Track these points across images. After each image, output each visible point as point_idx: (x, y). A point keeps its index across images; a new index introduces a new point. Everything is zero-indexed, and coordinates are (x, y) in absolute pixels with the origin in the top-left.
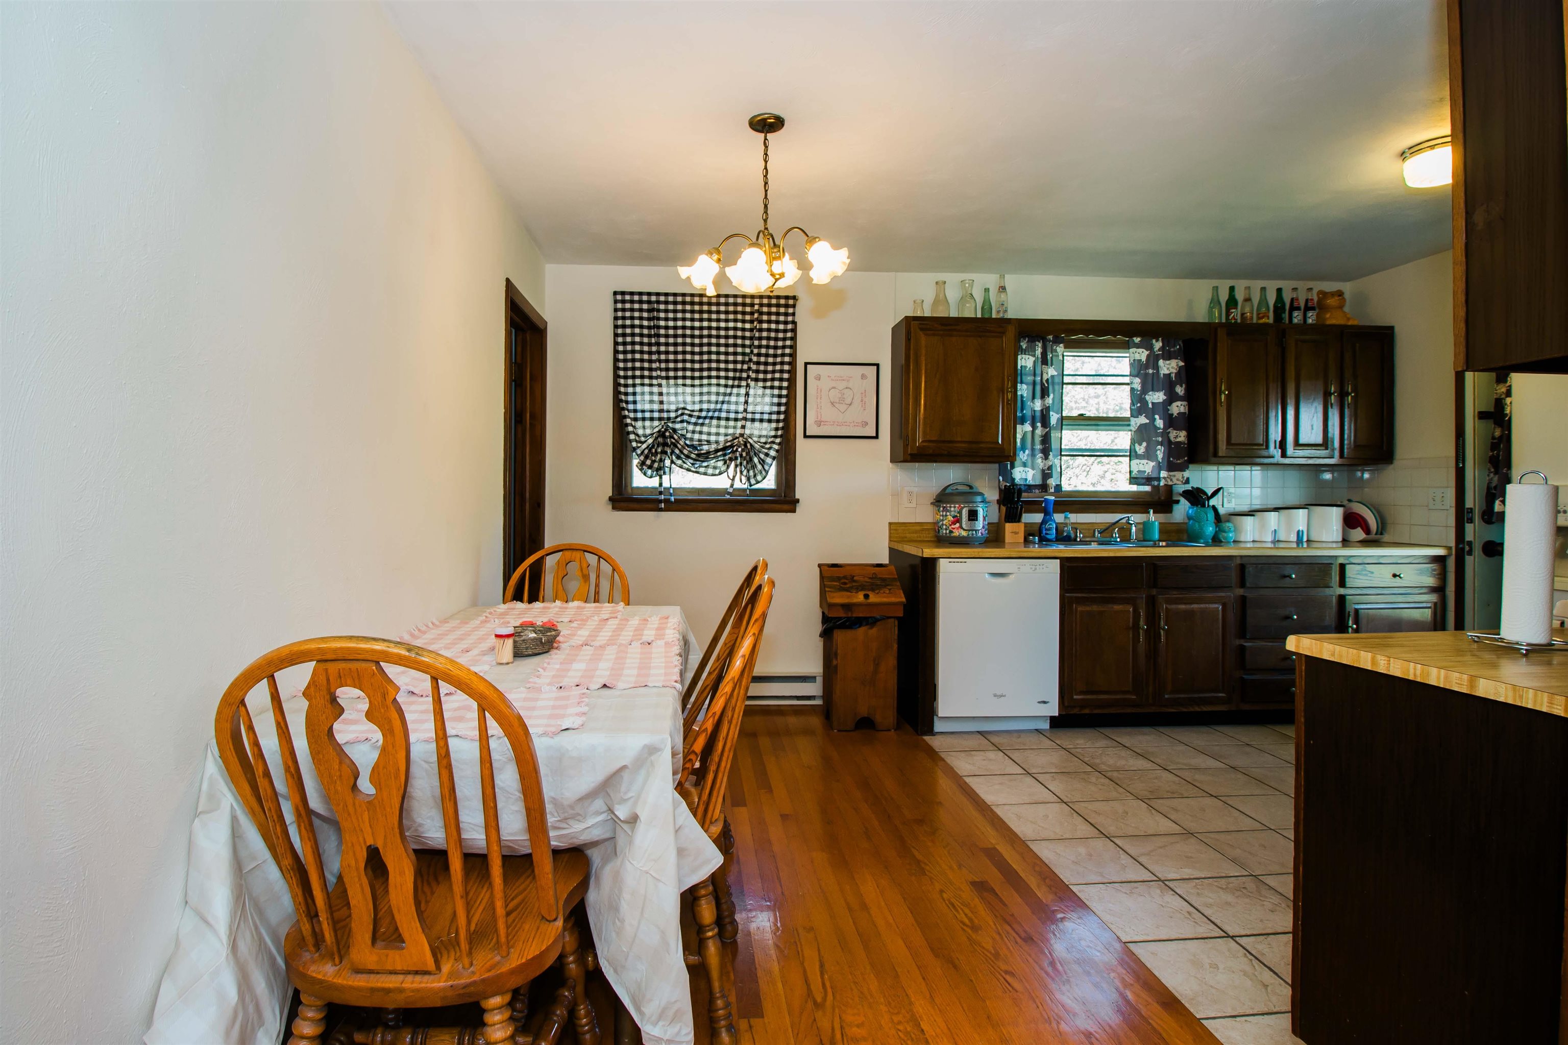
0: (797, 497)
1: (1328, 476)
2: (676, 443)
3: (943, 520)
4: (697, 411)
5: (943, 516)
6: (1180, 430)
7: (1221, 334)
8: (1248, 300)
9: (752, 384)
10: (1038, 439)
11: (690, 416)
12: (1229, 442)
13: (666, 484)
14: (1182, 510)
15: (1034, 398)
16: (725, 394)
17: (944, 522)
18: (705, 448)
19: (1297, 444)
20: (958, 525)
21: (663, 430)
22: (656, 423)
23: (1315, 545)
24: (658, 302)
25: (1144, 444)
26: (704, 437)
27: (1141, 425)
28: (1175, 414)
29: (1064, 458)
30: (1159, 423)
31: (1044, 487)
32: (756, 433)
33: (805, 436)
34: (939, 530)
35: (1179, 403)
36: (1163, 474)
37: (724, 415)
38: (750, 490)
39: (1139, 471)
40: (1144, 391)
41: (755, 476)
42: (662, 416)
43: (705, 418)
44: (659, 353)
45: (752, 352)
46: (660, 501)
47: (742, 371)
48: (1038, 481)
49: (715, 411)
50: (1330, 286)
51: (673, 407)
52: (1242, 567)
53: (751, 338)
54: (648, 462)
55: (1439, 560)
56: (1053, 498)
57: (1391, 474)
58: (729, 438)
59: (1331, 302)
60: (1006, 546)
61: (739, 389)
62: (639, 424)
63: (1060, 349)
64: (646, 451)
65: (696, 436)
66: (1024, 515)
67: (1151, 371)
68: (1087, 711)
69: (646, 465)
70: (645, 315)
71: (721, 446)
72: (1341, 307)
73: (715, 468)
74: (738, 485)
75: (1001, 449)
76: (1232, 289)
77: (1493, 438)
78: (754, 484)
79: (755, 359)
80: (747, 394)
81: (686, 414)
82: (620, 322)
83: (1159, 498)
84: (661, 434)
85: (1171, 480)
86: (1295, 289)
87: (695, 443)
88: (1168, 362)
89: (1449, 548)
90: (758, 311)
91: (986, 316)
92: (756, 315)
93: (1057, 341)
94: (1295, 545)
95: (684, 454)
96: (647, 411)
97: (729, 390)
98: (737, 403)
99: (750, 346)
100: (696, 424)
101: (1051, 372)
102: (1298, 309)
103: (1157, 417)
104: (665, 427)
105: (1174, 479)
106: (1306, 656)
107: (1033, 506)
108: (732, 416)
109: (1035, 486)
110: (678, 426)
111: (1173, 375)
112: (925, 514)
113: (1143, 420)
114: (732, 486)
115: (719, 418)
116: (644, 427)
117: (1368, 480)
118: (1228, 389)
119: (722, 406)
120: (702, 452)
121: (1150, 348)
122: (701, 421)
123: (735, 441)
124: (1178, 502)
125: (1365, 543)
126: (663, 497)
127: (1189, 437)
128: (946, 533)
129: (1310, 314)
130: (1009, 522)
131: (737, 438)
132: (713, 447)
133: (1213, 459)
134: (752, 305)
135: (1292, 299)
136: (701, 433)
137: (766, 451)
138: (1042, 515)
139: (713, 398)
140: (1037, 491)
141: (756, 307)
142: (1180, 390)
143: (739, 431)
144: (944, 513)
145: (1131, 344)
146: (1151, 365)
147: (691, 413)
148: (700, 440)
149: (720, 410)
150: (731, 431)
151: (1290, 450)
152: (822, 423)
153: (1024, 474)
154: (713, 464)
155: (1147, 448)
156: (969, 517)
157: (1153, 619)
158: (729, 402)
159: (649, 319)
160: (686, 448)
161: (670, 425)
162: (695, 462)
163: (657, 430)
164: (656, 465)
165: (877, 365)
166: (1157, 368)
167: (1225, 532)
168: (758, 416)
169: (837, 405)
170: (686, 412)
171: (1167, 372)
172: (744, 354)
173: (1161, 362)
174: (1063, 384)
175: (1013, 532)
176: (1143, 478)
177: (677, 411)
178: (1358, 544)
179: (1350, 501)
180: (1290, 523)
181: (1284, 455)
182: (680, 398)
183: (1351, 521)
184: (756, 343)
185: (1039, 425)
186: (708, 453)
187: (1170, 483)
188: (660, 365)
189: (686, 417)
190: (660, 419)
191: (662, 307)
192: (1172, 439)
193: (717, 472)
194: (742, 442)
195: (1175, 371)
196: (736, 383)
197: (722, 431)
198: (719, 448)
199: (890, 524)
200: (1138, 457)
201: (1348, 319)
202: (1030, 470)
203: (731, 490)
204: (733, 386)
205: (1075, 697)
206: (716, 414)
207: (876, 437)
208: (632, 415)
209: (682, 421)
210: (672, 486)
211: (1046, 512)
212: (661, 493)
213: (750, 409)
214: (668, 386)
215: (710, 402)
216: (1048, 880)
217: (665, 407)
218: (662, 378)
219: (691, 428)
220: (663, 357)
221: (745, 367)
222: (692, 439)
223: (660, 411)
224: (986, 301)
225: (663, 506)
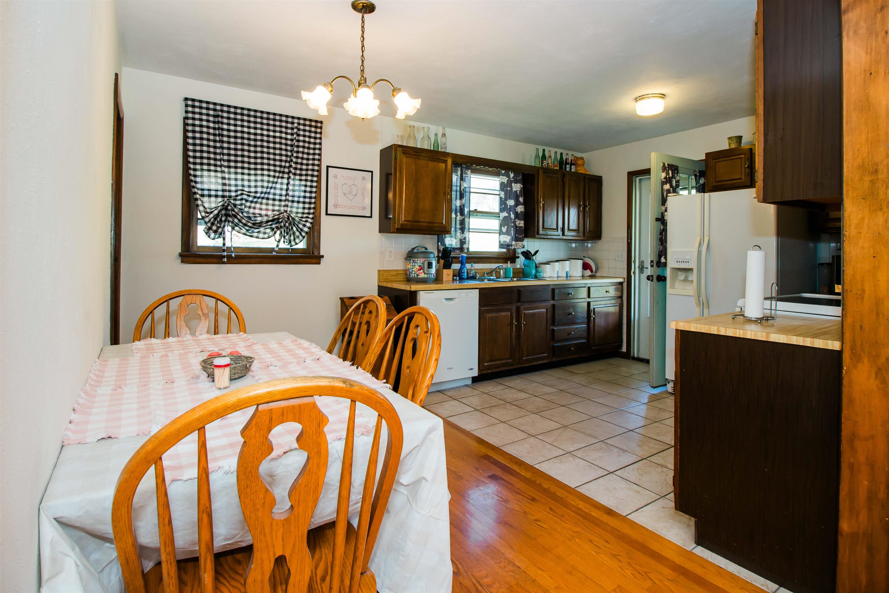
0: (321, 254)
1: (573, 246)
2: (236, 214)
3: (413, 268)
4: (252, 193)
5: (413, 265)
6: (521, 220)
7: (541, 172)
8: (550, 157)
9: (292, 176)
10: (458, 222)
11: (249, 196)
12: (543, 228)
13: (228, 244)
14: (521, 261)
15: (456, 199)
16: (273, 182)
17: (414, 270)
18: (259, 219)
19: (569, 229)
20: (422, 271)
21: (226, 204)
22: (220, 199)
23: (572, 278)
24: (222, 111)
25: (506, 227)
26: (257, 211)
27: (505, 217)
28: (519, 212)
29: (470, 233)
30: (512, 216)
31: (461, 249)
32: (294, 210)
33: (327, 214)
34: (410, 274)
35: (521, 206)
36: (514, 243)
37: (271, 196)
38: (291, 249)
39: (504, 241)
40: (506, 199)
41: (294, 240)
42: (225, 195)
43: (259, 198)
44: (222, 148)
45: (292, 155)
46: (224, 257)
47: (285, 167)
48: (459, 246)
49: (266, 193)
50: (579, 155)
51: (233, 188)
52: (553, 290)
53: (292, 146)
54: (214, 228)
55: (621, 284)
56: (466, 255)
57: (601, 244)
58: (277, 213)
59: (580, 162)
60: (444, 283)
61: (282, 180)
62: (206, 199)
63: (469, 172)
64: (212, 220)
65: (252, 211)
66: (452, 265)
67: (509, 189)
68: (490, 371)
69: (212, 230)
70: (211, 119)
71: (271, 219)
72: (583, 165)
73: (265, 233)
74: (282, 245)
75: (445, 227)
76: (544, 150)
77: (661, 230)
78: (294, 245)
79: (294, 160)
80: (288, 184)
81: (245, 194)
82: (190, 122)
83: (510, 255)
84: (225, 208)
85: (517, 246)
86: (567, 154)
87: (250, 215)
88: (516, 185)
89: (624, 279)
90: (297, 128)
91: (436, 150)
92: (295, 130)
93: (467, 168)
94: (565, 279)
95: (242, 223)
96: (213, 190)
97: (276, 180)
98: (281, 189)
99: (291, 151)
100: (252, 202)
101: (465, 185)
102: (568, 164)
103: (511, 213)
105: (518, 246)
106: (681, 330)
107: (456, 260)
108: (277, 197)
109: (457, 249)
110: (238, 202)
111: (518, 192)
112: (399, 265)
113: (505, 214)
114: (278, 246)
115: (268, 199)
116: (210, 202)
117: (591, 247)
118: (543, 200)
119: (270, 190)
120: (257, 222)
121: (508, 176)
122: (255, 200)
123: (281, 215)
124: (518, 257)
125: (592, 277)
126: (226, 254)
127: (525, 224)
128: (415, 276)
129: (573, 167)
130: (445, 269)
131: (282, 213)
132: (265, 219)
133: (537, 236)
134: (293, 123)
135: (566, 159)
136: (255, 208)
137: (304, 223)
138: (460, 265)
139: (265, 184)
140: (458, 251)
141: (296, 125)
142: (521, 199)
143: (282, 209)
144: (414, 264)
145: (500, 174)
146: (509, 185)
147: (249, 194)
148: (254, 214)
149: (269, 193)
150: (277, 208)
151: (566, 233)
152: (338, 206)
153: (451, 241)
154: (263, 231)
155: (507, 229)
156: (428, 266)
157: (518, 320)
158: (275, 188)
159: (214, 122)
160: (245, 218)
161: (232, 201)
162: (250, 229)
163: (221, 204)
164: (220, 230)
166: (511, 187)
167: (539, 272)
168: (296, 199)
169: (347, 195)
171: (515, 190)
172: (287, 156)
173: (513, 184)
174: (470, 192)
175: (447, 274)
176: (505, 245)
177: (236, 191)
178: (589, 278)
179: (584, 257)
180: (563, 267)
181: (563, 234)
182: (239, 183)
183: (586, 267)
184: (295, 149)
185: (459, 214)
186: (261, 222)
187: (516, 247)
188: (223, 157)
189: (245, 197)
190: (223, 197)
191: (225, 115)
192: (517, 225)
193: (266, 236)
194: (286, 216)
195: (519, 190)
196: (281, 175)
197: (270, 207)
199: (379, 271)
200: (503, 234)
201: (586, 171)
202: (454, 239)
203: (277, 249)
204: (278, 177)
205: (485, 364)
206: (266, 196)
207: (371, 217)
208: (200, 192)
209: (242, 199)
210: (233, 246)
211: (462, 263)
212: (224, 251)
213: (291, 193)
214: (229, 173)
215: (262, 187)
216: (522, 465)
217: (227, 188)
218: (225, 167)
219: (248, 204)
220: (226, 151)
221: (287, 164)
222: (248, 212)
223: (223, 191)
224: (436, 141)
225: (225, 260)
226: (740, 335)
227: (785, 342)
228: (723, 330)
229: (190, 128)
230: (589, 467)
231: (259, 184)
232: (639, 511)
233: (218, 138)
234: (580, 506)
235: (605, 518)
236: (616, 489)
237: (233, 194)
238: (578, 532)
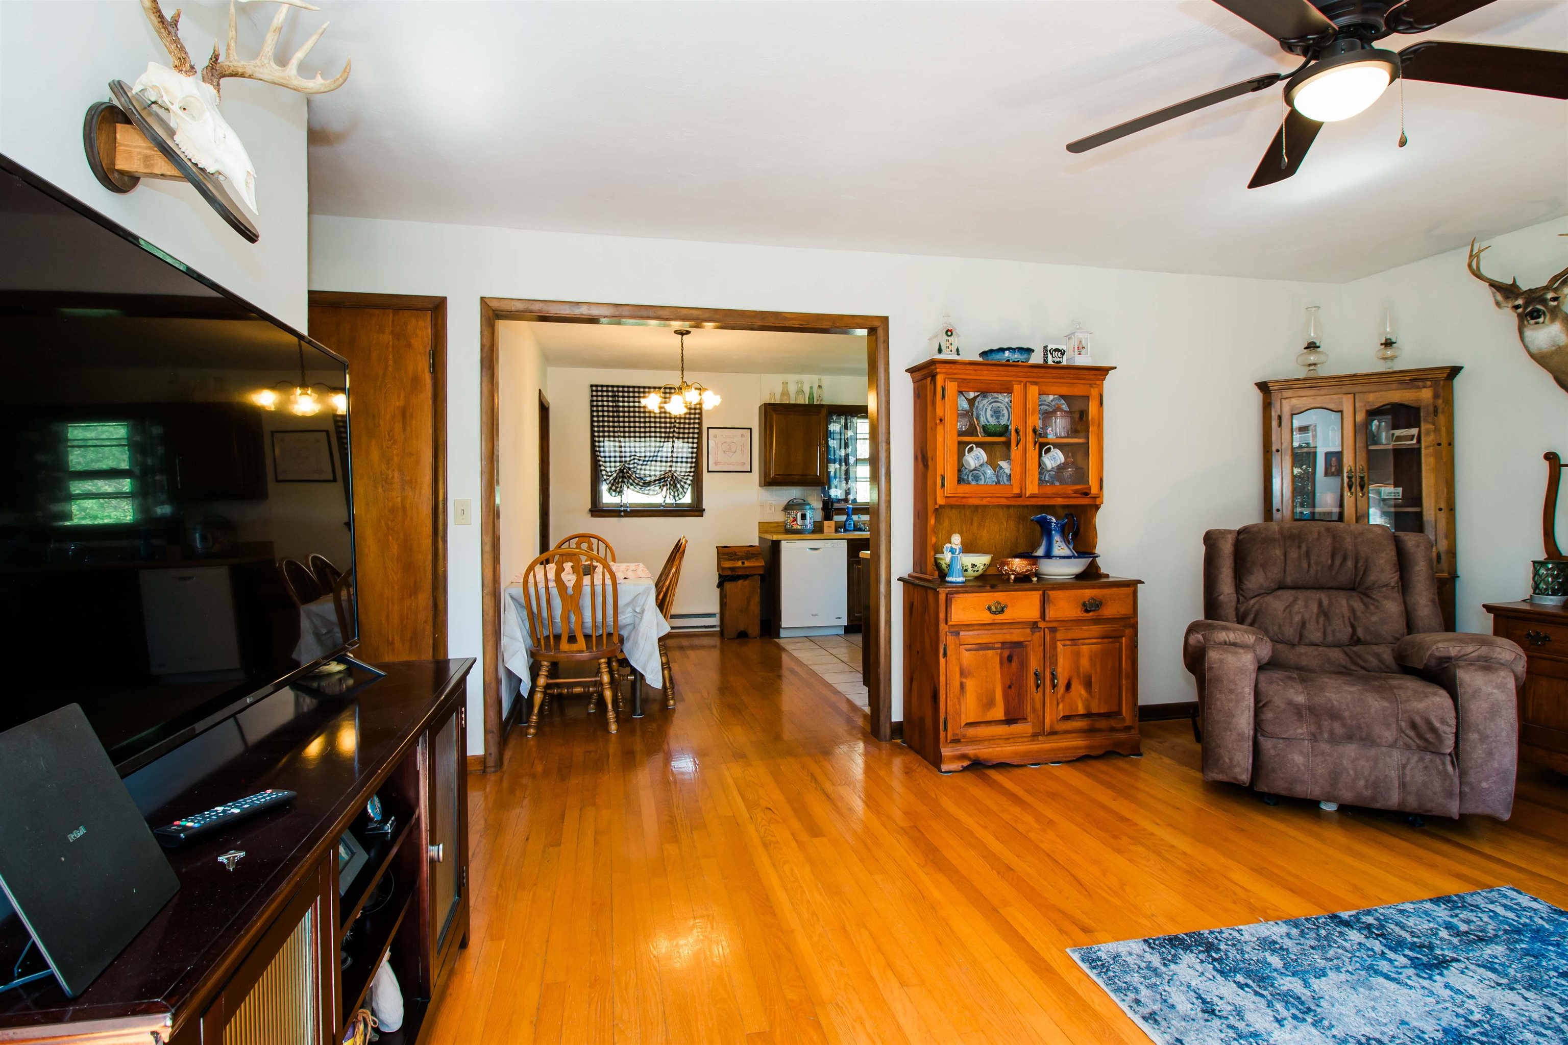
0: (704, 508)
2: (631, 476)
3: (787, 519)
4: (643, 457)
5: (789, 517)
9: (676, 440)
10: (843, 472)
11: (639, 460)
13: (624, 501)
15: (840, 448)
16: (660, 447)
17: (788, 521)
18: (648, 479)
20: (796, 522)
21: (622, 468)
22: (618, 464)
24: (618, 391)
26: (647, 472)
29: (854, 482)
31: (847, 500)
32: (679, 469)
33: (708, 471)
34: (785, 526)
37: (659, 459)
38: (675, 504)
41: (678, 495)
42: (622, 460)
43: (648, 461)
44: (619, 422)
45: (676, 421)
46: (622, 511)
47: (669, 432)
48: (843, 497)
49: (653, 457)
51: (628, 454)
54: (614, 488)
56: (851, 506)
58: (663, 473)
61: (668, 443)
62: (607, 465)
63: (854, 419)
64: (613, 481)
65: (643, 472)
66: (835, 516)
69: (612, 490)
70: (610, 399)
71: (657, 478)
73: (654, 491)
74: (668, 501)
75: (819, 479)
78: (678, 500)
79: (677, 425)
80: (673, 446)
81: (636, 459)
82: (595, 403)
84: (621, 471)
87: (641, 476)
91: (811, 403)
93: (853, 415)
95: (635, 482)
96: (612, 457)
97: (662, 444)
98: (667, 452)
100: (642, 465)
101: (850, 433)
104: (623, 466)
107: (841, 511)
108: (664, 459)
109: (842, 499)
110: (631, 466)
112: (780, 517)
114: (664, 501)
115: (656, 461)
116: (610, 467)
119: (658, 454)
120: (646, 481)
122: (645, 463)
123: (666, 475)
126: (623, 509)
128: (789, 527)
130: (827, 520)
131: (667, 473)
132: (653, 478)
136: (645, 470)
137: (685, 480)
138: (845, 516)
139: (653, 449)
140: (843, 502)
143: (668, 469)
147: (639, 458)
148: (644, 474)
149: (657, 456)
150: (663, 469)
152: (717, 464)
153: (836, 492)
154: (652, 489)
156: (802, 518)
158: (662, 451)
159: (613, 401)
160: (637, 479)
161: (627, 465)
162: (642, 487)
163: (618, 468)
164: (618, 490)
165: (751, 429)
168: (679, 460)
169: (726, 453)
170: (637, 457)
172: (670, 423)
174: (854, 440)
175: (829, 526)
177: (630, 456)
182: (633, 449)
185: (844, 464)
186: (650, 482)
188: (620, 429)
189: (636, 461)
191: (621, 394)
193: (655, 493)
194: (670, 475)
196: (666, 440)
197: (658, 468)
199: (760, 523)
202: (839, 490)
203: (663, 504)
204: (664, 442)
205: (856, 613)
206: (654, 459)
207: (751, 471)
208: (603, 459)
209: (634, 463)
210: (629, 502)
211: (848, 515)
212: (621, 506)
213: (675, 455)
214: (625, 442)
215: (650, 452)
217: (623, 454)
218: (621, 437)
219: (639, 467)
220: (621, 424)
221: (672, 430)
222: (639, 474)
223: (621, 457)
224: (811, 394)
225: (623, 514)
229: (595, 414)
231: (648, 449)
233: (615, 414)
237: (628, 459)
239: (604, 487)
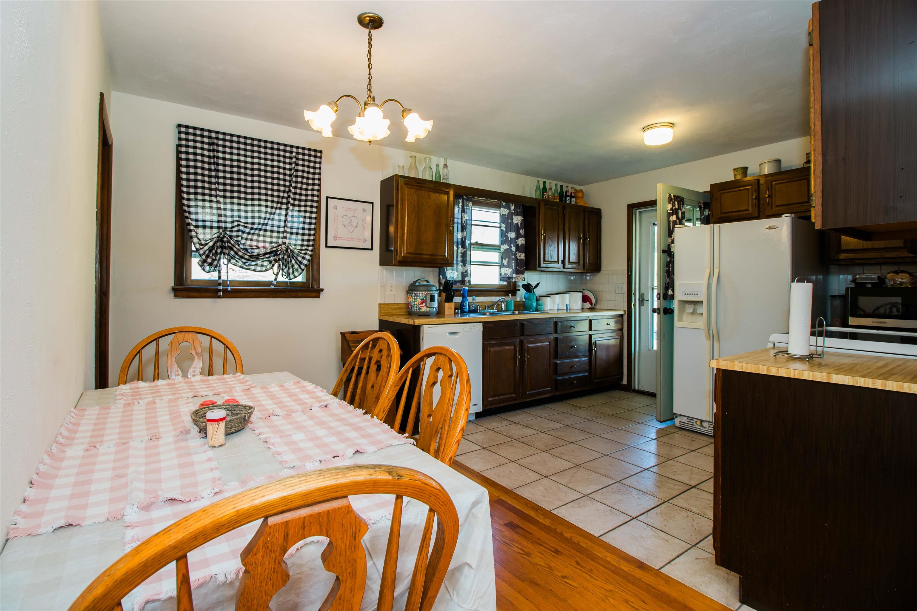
0: (321, 287)
1: (572, 278)
2: (232, 246)
4: (249, 224)
5: (415, 299)
6: (522, 253)
7: (542, 204)
8: (551, 189)
9: (291, 207)
10: (459, 255)
11: (246, 227)
12: (544, 260)
13: (223, 278)
14: (522, 294)
15: (458, 231)
16: (271, 213)
17: (416, 303)
18: (256, 251)
19: (569, 262)
20: (424, 304)
21: (222, 236)
22: (215, 231)
23: (572, 311)
24: (217, 139)
25: (507, 260)
26: (254, 243)
27: (505, 249)
28: (520, 245)
29: (471, 266)
30: (513, 249)
31: (463, 282)
32: (293, 242)
33: (327, 246)
34: (412, 308)
35: (521, 239)
36: (514, 276)
38: (290, 282)
39: (505, 274)
40: (507, 232)
41: (293, 272)
42: (221, 226)
43: (256, 229)
44: (218, 177)
45: (291, 185)
46: (220, 291)
47: (283, 197)
48: (460, 279)
49: (263, 224)
50: (578, 188)
51: (229, 219)
52: (556, 323)
53: (290, 175)
54: (209, 260)
55: (621, 316)
56: (467, 288)
57: (599, 278)
58: (275, 245)
59: (580, 195)
60: (446, 317)
61: (280, 211)
62: (200, 230)
63: (470, 204)
64: (207, 252)
65: (248, 242)
66: (455, 298)
67: (510, 221)
68: (494, 406)
69: (207, 263)
70: (206, 146)
72: (582, 197)
73: (262, 266)
74: (280, 278)
75: (447, 260)
76: (544, 182)
77: (667, 262)
78: (293, 278)
79: (293, 190)
80: (286, 215)
81: (242, 226)
82: (184, 149)
83: (511, 288)
84: (220, 239)
86: (567, 187)
87: (247, 247)
88: (516, 217)
89: (625, 311)
90: (295, 157)
91: (438, 180)
92: (294, 160)
93: (469, 200)
94: (565, 312)
95: (239, 255)
96: (208, 221)
97: (273, 211)
98: (279, 220)
99: (290, 181)
100: (249, 233)
101: (466, 217)
102: (568, 196)
103: (512, 245)
104: (223, 234)
105: (519, 278)
106: (722, 369)
107: (458, 293)
108: (275, 229)
109: (458, 282)
110: (234, 234)
111: (519, 224)
112: (400, 298)
113: (506, 247)
114: (276, 279)
115: (265, 230)
116: (204, 234)
117: (589, 279)
118: (544, 233)
119: (268, 222)
120: (254, 254)
121: (509, 208)
122: (252, 231)
123: (279, 247)
124: (519, 290)
125: (592, 309)
126: (221, 287)
127: (526, 256)
128: (417, 310)
129: (573, 199)
130: (447, 302)
131: (280, 245)
132: (263, 251)
133: (538, 269)
134: (291, 152)
135: (566, 191)
136: (252, 240)
137: (303, 255)
138: (461, 298)
139: (263, 215)
140: (459, 284)
141: (294, 154)
142: (522, 232)
143: (280, 241)
144: (416, 297)
145: (501, 206)
146: (510, 218)
147: (246, 225)
148: (251, 246)
149: (267, 224)
150: (275, 240)
151: (567, 265)
152: (338, 238)
153: (453, 274)
154: (261, 264)
155: (508, 261)
156: (431, 299)
157: (522, 353)
158: (273, 219)
159: (209, 150)
160: (242, 250)
161: (228, 233)
162: (247, 262)
163: (216, 236)
164: (215, 263)
165: (372, 203)
166: (512, 219)
167: (540, 305)
168: (295, 231)
169: (347, 227)
170: (241, 224)
171: (516, 222)
172: (285, 186)
173: (514, 217)
174: (471, 225)
175: (449, 307)
176: (506, 278)
177: (232, 222)
178: (588, 310)
179: (583, 289)
180: (563, 300)
181: (564, 267)
182: (236, 213)
183: (585, 299)
184: (294, 179)
185: (460, 246)
186: (259, 255)
187: (517, 280)
188: (219, 187)
189: (241, 228)
190: (219, 228)
191: (221, 143)
192: (518, 257)
193: (264, 269)
194: (284, 248)
195: (520, 222)
196: (279, 206)
197: (268, 239)
198: (267, 252)
199: (380, 304)
200: (504, 266)
201: (586, 204)
202: (456, 272)
203: (275, 283)
204: (276, 208)
205: (489, 399)
206: (264, 227)
207: (372, 249)
208: (194, 223)
209: (238, 231)
210: (229, 279)
211: (464, 297)
212: (219, 284)
213: (289, 225)
214: (225, 203)
215: (260, 218)
216: (539, 511)
217: (223, 219)
218: (220, 197)
219: (245, 236)
220: (221, 181)
221: (286, 195)
222: (244, 244)
223: (219, 222)
224: (438, 172)
225: (221, 294)
226: (794, 375)
227: (851, 384)
228: (774, 370)
229: (183, 156)
230: (610, 511)
231: (257, 215)
232: (672, 563)
233: (213, 167)
234: (608, 559)
235: (638, 573)
236: (643, 538)
237: (229, 225)
238: (611, 591)
239: (195, 262)
